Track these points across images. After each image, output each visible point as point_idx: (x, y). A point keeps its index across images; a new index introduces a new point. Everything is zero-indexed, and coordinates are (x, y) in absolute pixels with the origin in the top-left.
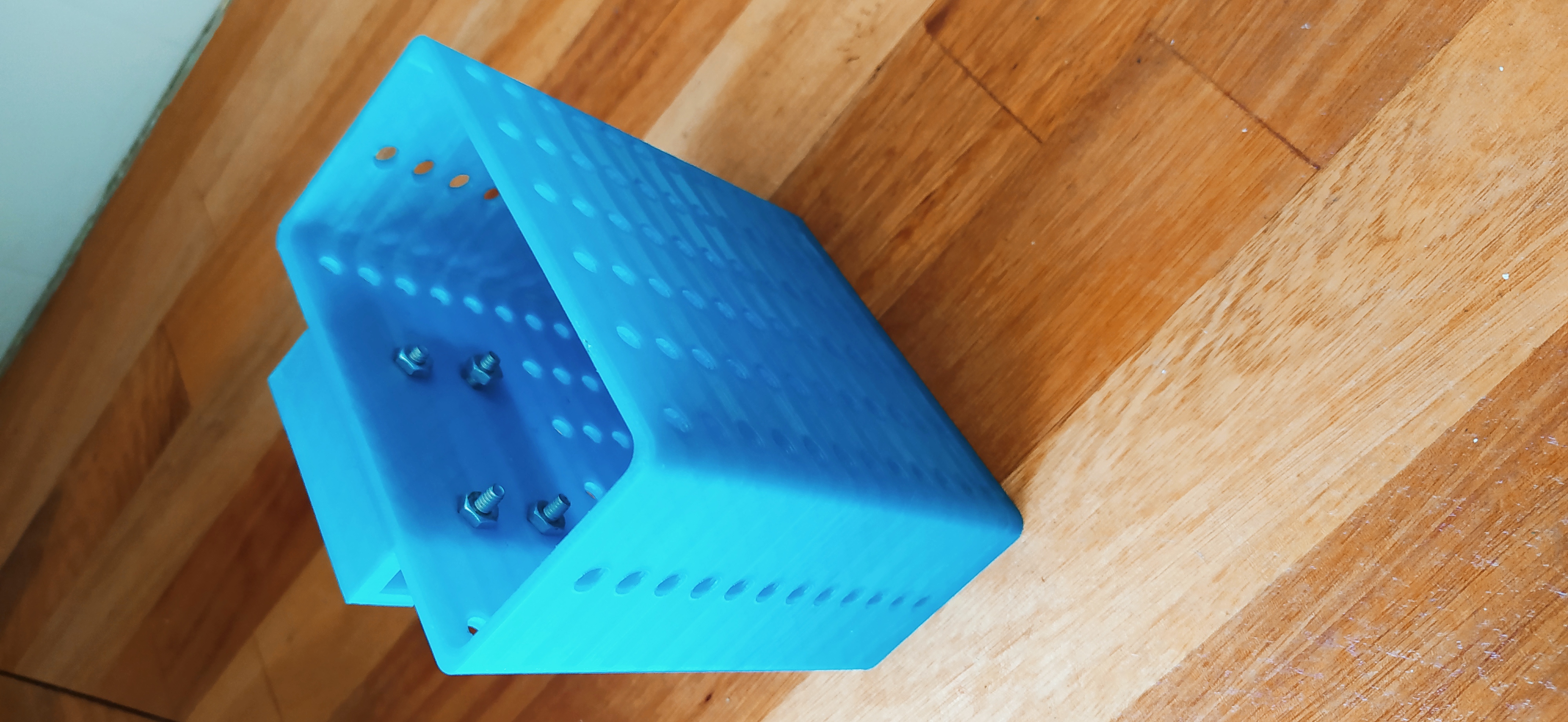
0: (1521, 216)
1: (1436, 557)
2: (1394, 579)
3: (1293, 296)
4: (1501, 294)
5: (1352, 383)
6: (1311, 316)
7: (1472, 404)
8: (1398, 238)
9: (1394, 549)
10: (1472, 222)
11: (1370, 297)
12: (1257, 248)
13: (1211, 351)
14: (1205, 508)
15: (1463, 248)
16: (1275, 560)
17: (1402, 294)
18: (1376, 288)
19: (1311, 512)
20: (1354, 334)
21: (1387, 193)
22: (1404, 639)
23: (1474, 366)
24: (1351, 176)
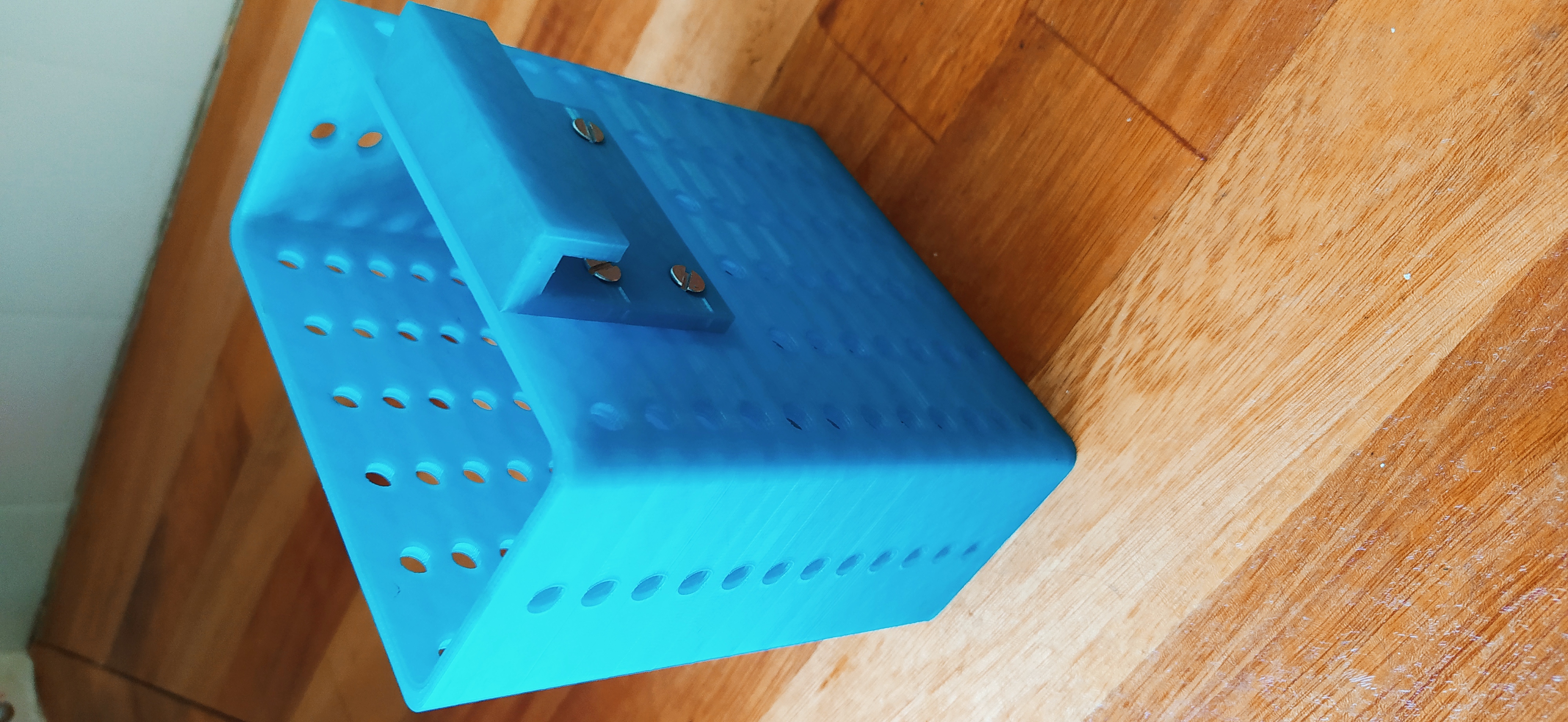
0: (1421, 205)
1: (1346, 595)
2: (1305, 618)
3: (1188, 305)
4: (1403, 298)
5: (1251, 402)
6: (1206, 328)
7: (1378, 425)
8: (1291, 236)
9: (1303, 585)
10: (1368, 215)
11: (1265, 304)
12: (1149, 253)
13: (1111, 369)
14: (1115, 539)
15: (1360, 245)
16: (1185, 595)
17: (1298, 300)
18: (1270, 294)
19: (1218, 544)
20: (1250, 347)
21: (1277, 185)
22: (1318, 684)
23: (1377, 381)
24: (1239, 167)
